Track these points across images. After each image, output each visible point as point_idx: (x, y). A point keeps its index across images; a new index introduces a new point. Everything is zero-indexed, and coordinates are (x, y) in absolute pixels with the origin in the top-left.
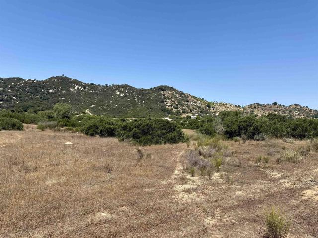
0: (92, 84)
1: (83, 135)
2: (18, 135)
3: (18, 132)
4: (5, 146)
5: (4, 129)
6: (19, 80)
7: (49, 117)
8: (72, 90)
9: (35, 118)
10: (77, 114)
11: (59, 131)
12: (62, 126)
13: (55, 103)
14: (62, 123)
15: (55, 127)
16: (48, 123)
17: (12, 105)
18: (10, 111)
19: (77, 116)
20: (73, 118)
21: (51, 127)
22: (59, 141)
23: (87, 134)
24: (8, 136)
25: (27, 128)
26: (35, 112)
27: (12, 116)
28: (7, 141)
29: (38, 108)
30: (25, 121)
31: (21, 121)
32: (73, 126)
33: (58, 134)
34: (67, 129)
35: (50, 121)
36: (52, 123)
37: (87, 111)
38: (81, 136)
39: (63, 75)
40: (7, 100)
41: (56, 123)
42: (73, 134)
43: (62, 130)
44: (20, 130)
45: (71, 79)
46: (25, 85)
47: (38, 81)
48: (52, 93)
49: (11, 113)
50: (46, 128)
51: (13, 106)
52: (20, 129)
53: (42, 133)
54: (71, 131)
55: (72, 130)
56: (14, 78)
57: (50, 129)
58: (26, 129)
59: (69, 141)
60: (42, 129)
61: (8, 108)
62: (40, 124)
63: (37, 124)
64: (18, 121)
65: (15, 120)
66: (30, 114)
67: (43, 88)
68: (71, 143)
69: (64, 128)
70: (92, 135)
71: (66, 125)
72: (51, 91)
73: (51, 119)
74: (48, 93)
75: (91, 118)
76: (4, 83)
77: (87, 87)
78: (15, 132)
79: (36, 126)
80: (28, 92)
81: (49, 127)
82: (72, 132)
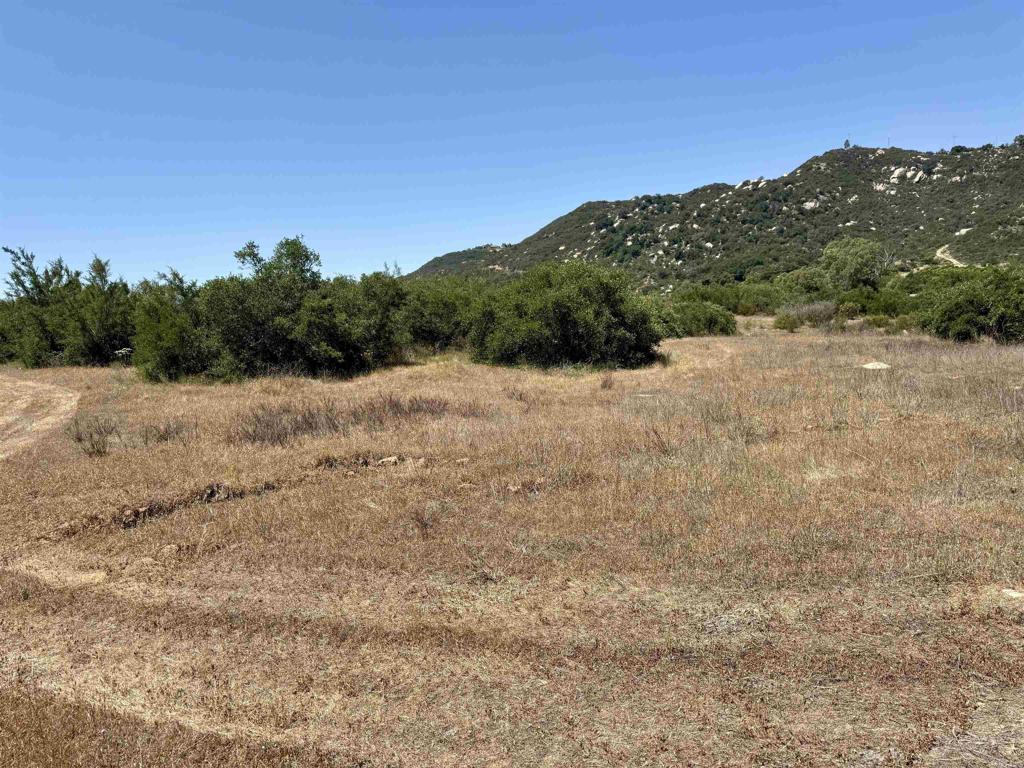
0: (958, 150)
1: (927, 338)
2: (723, 346)
3: (723, 338)
4: (691, 375)
5: (690, 334)
6: (718, 189)
7: (810, 289)
8: (880, 187)
9: (766, 294)
10: (903, 270)
11: (843, 329)
12: (852, 314)
13: (824, 244)
14: (851, 304)
15: (830, 318)
16: (805, 309)
17: (703, 266)
18: (699, 283)
19: (904, 275)
20: (889, 285)
21: (815, 320)
22: (842, 360)
23: (943, 333)
24: (698, 350)
25: (747, 327)
26: (766, 278)
27: (705, 297)
28: (697, 363)
29: (774, 266)
30: (740, 308)
31: (729, 310)
32: (891, 309)
33: (839, 339)
34: (869, 323)
35: (811, 301)
36: (819, 306)
37: (939, 254)
38: (920, 343)
39: (847, 144)
40: (692, 256)
41: (831, 304)
42: (892, 337)
43: (852, 328)
44: (728, 334)
45: (874, 151)
46: (736, 202)
47: (768, 182)
48: (813, 212)
49: (702, 288)
50: (802, 323)
51: (707, 271)
52: (727, 330)
53: (790, 338)
54: (882, 330)
55: (887, 324)
56: (704, 189)
57: (814, 326)
58: (742, 330)
59: (878, 358)
60: (790, 325)
61: (693, 276)
62: (781, 311)
63: (774, 314)
64: (720, 308)
65: (713, 307)
66: (751, 286)
67: (786, 200)
68: (883, 366)
69: (860, 320)
70: (964, 337)
71: (864, 311)
72: (809, 205)
73: (814, 294)
74: (802, 212)
75: (956, 278)
76: (682, 208)
77: (940, 166)
78: (716, 339)
79: (770, 320)
80: (744, 222)
81: (810, 319)
82: (888, 332)
